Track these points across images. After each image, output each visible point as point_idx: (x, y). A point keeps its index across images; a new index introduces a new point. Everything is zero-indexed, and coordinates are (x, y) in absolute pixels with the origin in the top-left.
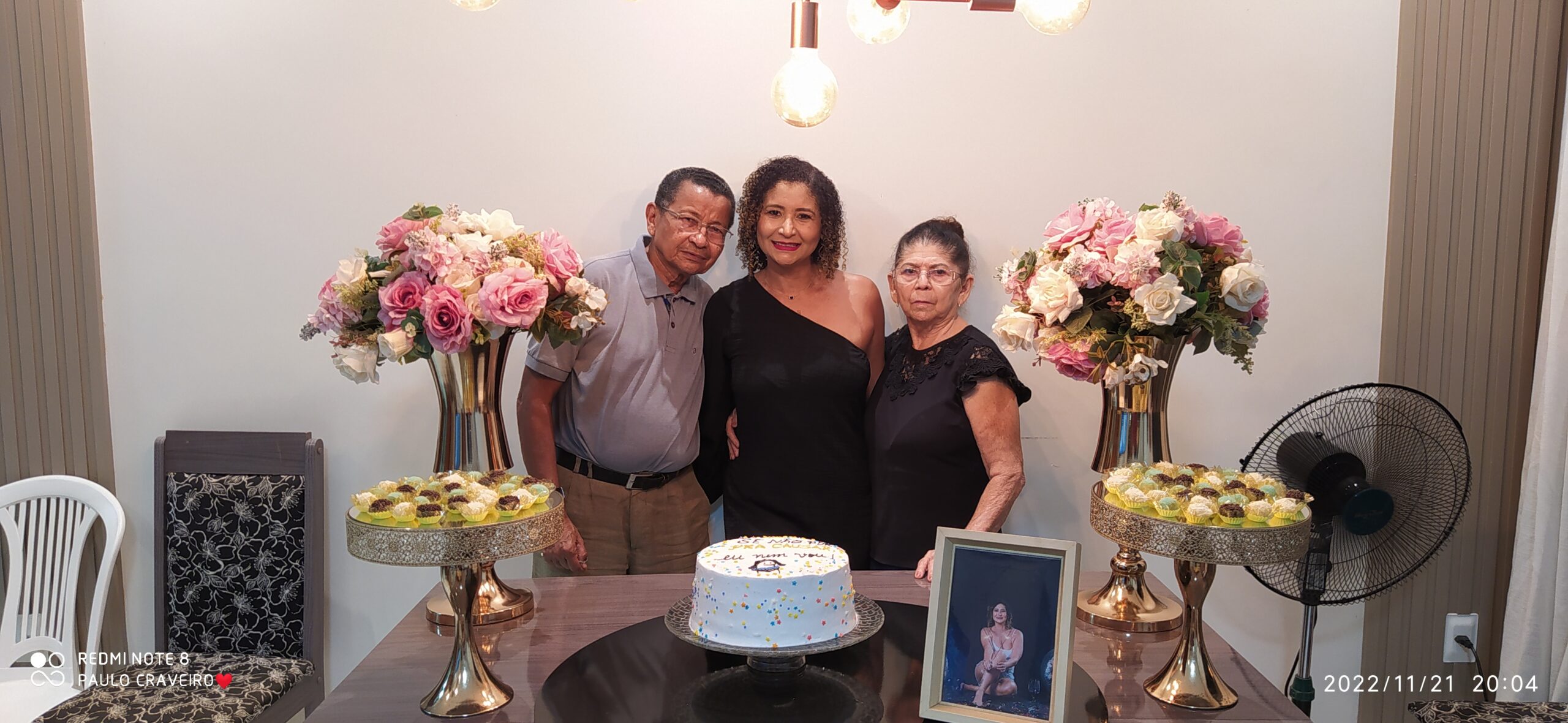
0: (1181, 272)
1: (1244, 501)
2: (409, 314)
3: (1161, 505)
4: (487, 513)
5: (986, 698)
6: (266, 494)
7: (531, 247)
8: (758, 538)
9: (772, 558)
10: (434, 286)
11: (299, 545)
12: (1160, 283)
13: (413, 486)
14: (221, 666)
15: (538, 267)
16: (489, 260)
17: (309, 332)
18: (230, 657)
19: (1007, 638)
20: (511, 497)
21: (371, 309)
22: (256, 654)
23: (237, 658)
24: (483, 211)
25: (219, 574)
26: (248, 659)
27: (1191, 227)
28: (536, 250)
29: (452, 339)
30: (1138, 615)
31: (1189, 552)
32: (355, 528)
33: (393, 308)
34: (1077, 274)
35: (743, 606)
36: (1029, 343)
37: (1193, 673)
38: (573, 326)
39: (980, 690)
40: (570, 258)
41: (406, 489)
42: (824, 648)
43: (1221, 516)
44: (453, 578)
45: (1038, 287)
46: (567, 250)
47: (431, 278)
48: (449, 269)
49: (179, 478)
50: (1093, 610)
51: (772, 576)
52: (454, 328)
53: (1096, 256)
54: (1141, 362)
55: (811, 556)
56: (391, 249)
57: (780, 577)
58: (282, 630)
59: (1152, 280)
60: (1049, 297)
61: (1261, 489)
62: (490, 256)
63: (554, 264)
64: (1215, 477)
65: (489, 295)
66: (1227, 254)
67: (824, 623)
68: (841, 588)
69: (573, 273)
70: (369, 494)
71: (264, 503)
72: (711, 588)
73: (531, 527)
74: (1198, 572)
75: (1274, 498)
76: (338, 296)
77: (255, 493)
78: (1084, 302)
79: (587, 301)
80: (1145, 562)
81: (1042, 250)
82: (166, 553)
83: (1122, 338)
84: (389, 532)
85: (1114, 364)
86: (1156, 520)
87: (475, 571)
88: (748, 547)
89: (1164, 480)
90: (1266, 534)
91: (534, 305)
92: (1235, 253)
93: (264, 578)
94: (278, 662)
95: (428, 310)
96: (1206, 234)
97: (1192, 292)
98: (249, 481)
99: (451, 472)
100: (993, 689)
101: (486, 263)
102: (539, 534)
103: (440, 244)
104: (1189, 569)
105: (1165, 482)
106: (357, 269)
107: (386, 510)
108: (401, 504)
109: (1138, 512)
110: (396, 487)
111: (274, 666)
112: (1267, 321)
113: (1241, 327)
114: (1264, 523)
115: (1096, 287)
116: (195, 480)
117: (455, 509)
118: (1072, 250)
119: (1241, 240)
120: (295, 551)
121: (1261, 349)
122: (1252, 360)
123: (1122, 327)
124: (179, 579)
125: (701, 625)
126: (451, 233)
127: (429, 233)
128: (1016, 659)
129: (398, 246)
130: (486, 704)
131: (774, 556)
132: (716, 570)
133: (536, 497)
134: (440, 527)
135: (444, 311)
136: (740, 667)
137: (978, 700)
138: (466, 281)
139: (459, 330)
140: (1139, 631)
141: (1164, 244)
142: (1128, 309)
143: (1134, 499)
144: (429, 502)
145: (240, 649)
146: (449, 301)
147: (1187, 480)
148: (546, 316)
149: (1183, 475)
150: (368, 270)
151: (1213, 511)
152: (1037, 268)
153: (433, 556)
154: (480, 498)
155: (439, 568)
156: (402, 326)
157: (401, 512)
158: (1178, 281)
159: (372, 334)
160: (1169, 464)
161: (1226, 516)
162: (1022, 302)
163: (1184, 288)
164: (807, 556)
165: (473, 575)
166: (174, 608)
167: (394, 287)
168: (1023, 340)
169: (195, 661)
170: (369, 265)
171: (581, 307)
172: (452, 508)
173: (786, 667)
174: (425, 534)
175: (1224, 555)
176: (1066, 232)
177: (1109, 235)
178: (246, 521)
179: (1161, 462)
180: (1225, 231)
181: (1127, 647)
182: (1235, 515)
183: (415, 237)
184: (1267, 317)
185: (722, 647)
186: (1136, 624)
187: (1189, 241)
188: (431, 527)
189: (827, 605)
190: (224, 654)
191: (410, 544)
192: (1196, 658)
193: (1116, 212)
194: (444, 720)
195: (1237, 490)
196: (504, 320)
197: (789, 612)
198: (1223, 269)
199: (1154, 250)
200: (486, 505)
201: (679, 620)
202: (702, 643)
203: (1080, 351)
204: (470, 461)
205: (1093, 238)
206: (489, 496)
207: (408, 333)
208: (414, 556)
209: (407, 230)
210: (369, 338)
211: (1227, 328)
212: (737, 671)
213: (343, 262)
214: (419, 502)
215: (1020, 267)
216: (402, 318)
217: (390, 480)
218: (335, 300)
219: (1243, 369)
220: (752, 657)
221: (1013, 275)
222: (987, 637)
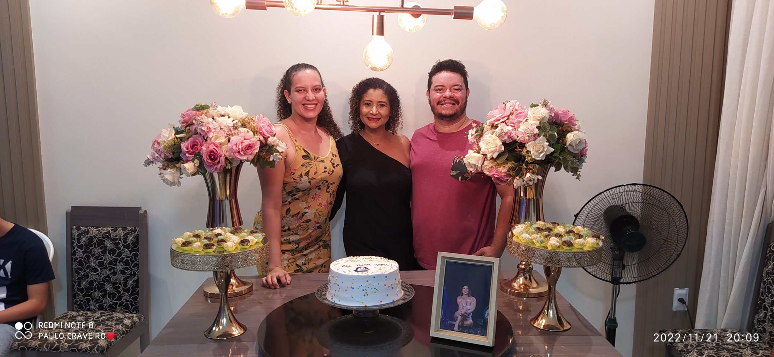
0: (548, 136)
1: (573, 239)
3: (537, 241)
4: (235, 247)
5: (459, 327)
6: (120, 236)
7: (251, 123)
8: (358, 257)
9: (364, 266)
10: (207, 142)
11: (136, 260)
12: (538, 141)
13: (200, 235)
14: (100, 317)
15: (255, 132)
17: (148, 163)
18: (104, 313)
19: (469, 301)
20: (246, 240)
21: (177, 152)
22: (116, 312)
23: (107, 314)
24: (228, 106)
25: (98, 274)
26: (113, 314)
27: (553, 115)
28: (254, 125)
29: (216, 167)
30: (530, 290)
31: (549, 262)
32: (174, 255)
33: (187, 152)
34: (501, 137)
35: (351, 288)
36: (480, 167)
37: (551, 315)
38: (271, 160)
39: (457, 324)
40: (269, 128)
41: (197, 236)
42: (387, 306)
43: (563, 246)
44: (219, 276)
45: (484, 142)
46: (268, 124)
47: (205, 138)
48: (213, 133)
49: (78, 229)
51: (364, 274)
52: (217, 161)
53: (510, 128)
54: (530, 177)
55: (382, 265)
56: (185, 124)
57: (368, 275)
58: (129, 300)
59: (535, 139)
60: (489, 147)
61: (581, 233)
62: (233, 128)
63: (262, 131)
64: (562, 228)
66: (568, 127)
67: (388, 295)
68: (395, 279)
69: (271, 136)
70: (180, 239)
71: (119, 240)
72: (337, 280)
73: (256, 253)
74: (554, 271)
75: (587, 238)
76: (162, 146)
77: (115, 235)
78: (504, 149)
79: (278, 148)
80: (532, 266)
81: (486, 124)
82: (72, 264)
83: (522, 165)
84: (191, 256)
85: (518, 178)
86: (535, 248)
87: (229, 273)
88: (353, 261)
89: (539, 230)
90: (583, 254)
91: (253, 150)
92: (572, 126)
93: (120, 276)
94: (127, 315)
95: (204, 153)
96: (560, 118)
97: (553, 144)
98: (112, 230)
100: (463, 323)
101: (231, 131)
102: (259, 256)
103: (210, 122)
104: (550, 269)
105: (540, 231)
106: (171, 133)
107: (189, 246)
108: (196, 243)
109: (526, 244)
110: (192, 235)
111: (125, 317)
112: (587, 157)
113: (574, 160)
114: (582, 249)
115: (510, 142)
116: (85, 230)
117: (220, 245)
118: (499, 125)
119: (576, 120)
120: (134, 263)
121: (585, 169)
122: (580, 175)
123: (522, 160)
124: (78, 277)
125: (332, 296)
126: (213, 116)
127: (204, 117)
128: (473, 310)
129: (189, 123)
130: (234, 333)
131: (365, 265)
132: (338, 271)
133: (257, 240)
134: (214, 254)
135: (212, 153)
136: (349, 315)
137: (456, 328)
138: (222, 139)
139: (219, 162)
140: (530, 296)
141: (540, 123)
142: (524, 153)
143: (525, 239)
144: (208, 242)
145: (109, 309)
146: (214, 149)
147: (550, 230)
148: (259, 155)
149: (548, 227)
150: (175, 134)
151: (560, 244)
152: (484, 133)
153: (211, 267)
155: (212, 272)
156: (193, 161)
157: (196, 247)
158: (546, 140)
159: (178, 164)
160: (542, 222)
161: (565, 245)
162: (477, 149)
163: (549, 143)
164: (380, 265)
165: (228, 275)
166: (76, 291)
167: (188, 142)
168: (478, 166)
169: (88, 315)
170: (175, 131)
171: (274, 151)
172: (218, 245)
173: (370, 315)
174: (208, 257)
175: (564, 263)
176: (497, 116)
177: (516, 118)
178: (111, 249)
179: (539, 221)
180: (568, 116)
181: (524, 304)
182: (569, 246)
183: (198, 119)
184: (587, 155)
185: (342, 306)
186: (528, 294)
187: (552, 121)
188: (210, 253)
189: (389, 287)
190: (101, 312)
191: (201, 261)
192: (553, 309)
193: (520, 107)
194: (215, 340)
195: (571, 234)
196: (239, 157)
197: (372, 290)
198: (567, 134)
199: (535, 126)
200: (234, 243)
201: (322, 294)
202: (333, 305)
203: (503, 171)
204: (223, 222)
205: (509, 120)
206: (236, 239)
207: (195, 164)
208: (202, 267)
209: (194, 116)
210: (176, 166)
211: (568, 161)
212: (348, 317)
213: (164, 130)
214: (204, 242)
215: (476, 133)
216: (192, 157)
217: (189, 232)
218: (160, 148)
219: (576, 178)
220: (355, 310)
221: (473, 136)
222: (460, 300)
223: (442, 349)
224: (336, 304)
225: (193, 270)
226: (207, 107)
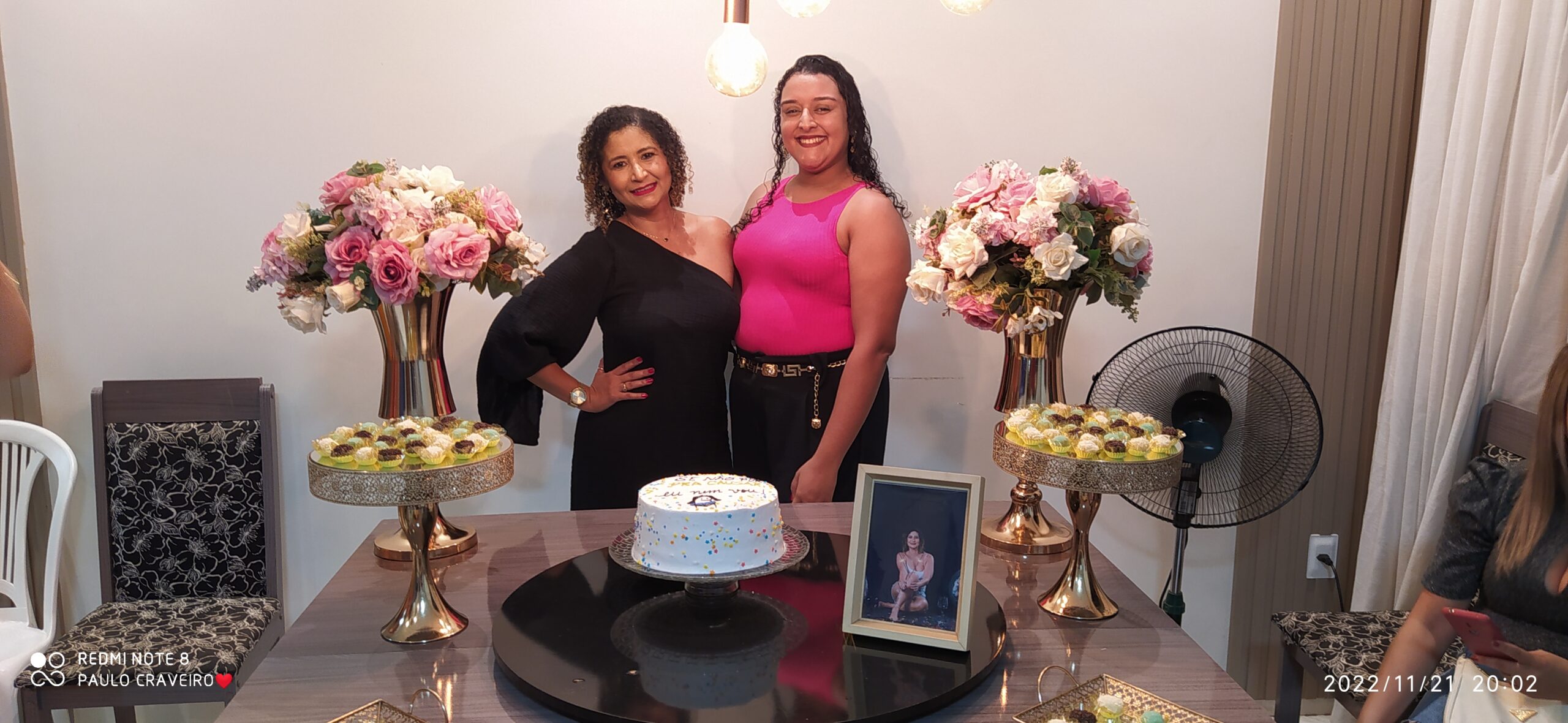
0: (1076, 232)
1: (1126, 437)
2: (357, 268)
3: (1055, 442)
4: (444, 456)
5: (901, 613)
7: (472, 202)
8: (694, 476)
9: (708, 494)
10: (380, 241)
12: (1057, 242)
13: (369, 431)
15: (479, 222)
16: (432, 216)
17: (255, 283)
19: (920, 561)
20: (467, 441)
21: (316, 262)
24: (424, 167)
25: (171, 521)
27: (1086, 190)
28: (478, 206)
29: (399, 292)
30: (1034, 539)
31: (1078, 483)
32: (317, 471)
33: (339, 262)
34: (983, 233)
35: (683, 537)
36: (939, 295)
37: (1080, 589)
38: (514, 278)
39: (896, 607)
40: (509, 213)
41: (364, 434)
42: (756, 574)
43: (1106, 452)
44: (410, 516)
45: (948, 244)
46: (507, 206)
47: (377, 233)
48: (393, 223)
49: (122, 428)
50: (995, 535)
51: (709, 510)
52: (401, 281)
53: (1000, 216)
54: (1039, 314)
55: (743, 491)
56: (333, 203)
57: (716, 511)
58: (243, 571)
59: (1050, 239)
60: (958, 254)
61: (1141, 426)
63: (494, 218)
64: (1102, 417)
65: (434, 250)
66: (1116, 215)
67: (756, 551)
68: (772, 520)
69: (514, 229)
70: (330, 440)
72: (653, 522)
73: (486, 468)
74: (1086, 501)
75: (1152, 435)
76: (285, 249)
78: (989, 258)
79: (527, 255)
80: (1040, 492)
81: (951, 209)
82: (110, 506)
83: (1023, 291)
84: (353, 476)
85: (1015, 316)
86: (1050, 455)
87: (431, 510)
88: (686, 484)
89: (1058, 419)
90: (1144, 466)
91: (477, 259)
92: (1123, 213)
93: (222, 522)
95: (375, 264)
96: (1098, 195)
97: (1086, 249)
99: (403, 418)
100: (907, 606)
101: (429, 218)
103: (385, 200)
104: (1078, 498)
105: (1059, 421)
106: (302, 223)
107: (348, 455)
108: (363, 449)
109: (1034, 449)
110: (353, 433)
112: (1150, 275)
113: (1127, 281)
114: (1143, 457)
115: (1000, 245)
116: (138, 430)
117: (414, 452)
118: (978, 210)
119: (1130, 201)
120: (253, 494)
121: (1147, 299)
122: (1137, 310)
123: (1024, 281)
125: (644, 555)
126: (393, 188)
127: (374, 189)
128: (927, 580)
129: (341, 200)
130: (442, 631)
131: (710, 492)
132: (655, 505)
133: (488, 441)
134: (401, 470)
135: (391, 264)
136: (677, 592)
137: (894, 615)
138: (411, 236)
139: (406, 283)
140: (1035, 552)
141: (1061, 206)
142: (1028, 265)
143: (1031, 437)
144: (388, 447)
146: (396, 255)
147: (1078, 419)
148: (488, 269)
149: (1075, 415)
150: (312, 225)
151: (1100, 447)
152: (946, 225)
153: (395, 497)
154: (437, 442)
155: (397, 508)
156: (351, 280)
157: (363, 457)
158: (1072, 241)
159: (319, 285)
160: (1063, 405)
161: (1110, 451)
162: (934, 258)
163: (1078, 246)
164: (740, 492)
165: (429, 515)
166: (121, 558)
167: (340, 242)
168: (934, 292)
170: (311, 218)
171: (520, 260)
172: (409, 452)
173: (721, 591)
174: (388, 476)
175: (1108, 485)
176: (974, 193)
177: (1012, 196)
179: (1056, 403)
180: (1115, 192)
181: (1024, 568)
182: (1117, 451)
183: (361, 193)
184: (1151, 272)
185: (664, 575)
186: (1032, 547)
187: (1084, 202)
188: (392, 470)
189: (759, 535)
191: (373, 486)
192: (1083, 576)
193: (1018, 174)
194: (404, 646)
195: (1121, 428)
196: (450, 273)
197: (725, 542)
198: (1113, 228)
199: (1052, 211)
200: (443, 448)
201: (622, 551)
202: (646, 571)
203: (985, 303)
204: (415, 407)
205: (998, 199)
206: (445, 441)
207: (355, 286)
208: (377, 497)
209: (352, 186)
210: (315, 290)
211: (1115, 282)
212: (674, 597)
213: (288, 217)
214: (379, 447)
215: (932, 224)
216: (350, 271)
217: (346, 426)
218: (281, 253)
219: (1129, 318)
220: (692, 583)
221: (925, 232)
222: (902, 561)
223: (866, 659)
224: (651, 569)
225: (357, 505)
226: (381, 168)
